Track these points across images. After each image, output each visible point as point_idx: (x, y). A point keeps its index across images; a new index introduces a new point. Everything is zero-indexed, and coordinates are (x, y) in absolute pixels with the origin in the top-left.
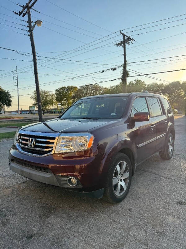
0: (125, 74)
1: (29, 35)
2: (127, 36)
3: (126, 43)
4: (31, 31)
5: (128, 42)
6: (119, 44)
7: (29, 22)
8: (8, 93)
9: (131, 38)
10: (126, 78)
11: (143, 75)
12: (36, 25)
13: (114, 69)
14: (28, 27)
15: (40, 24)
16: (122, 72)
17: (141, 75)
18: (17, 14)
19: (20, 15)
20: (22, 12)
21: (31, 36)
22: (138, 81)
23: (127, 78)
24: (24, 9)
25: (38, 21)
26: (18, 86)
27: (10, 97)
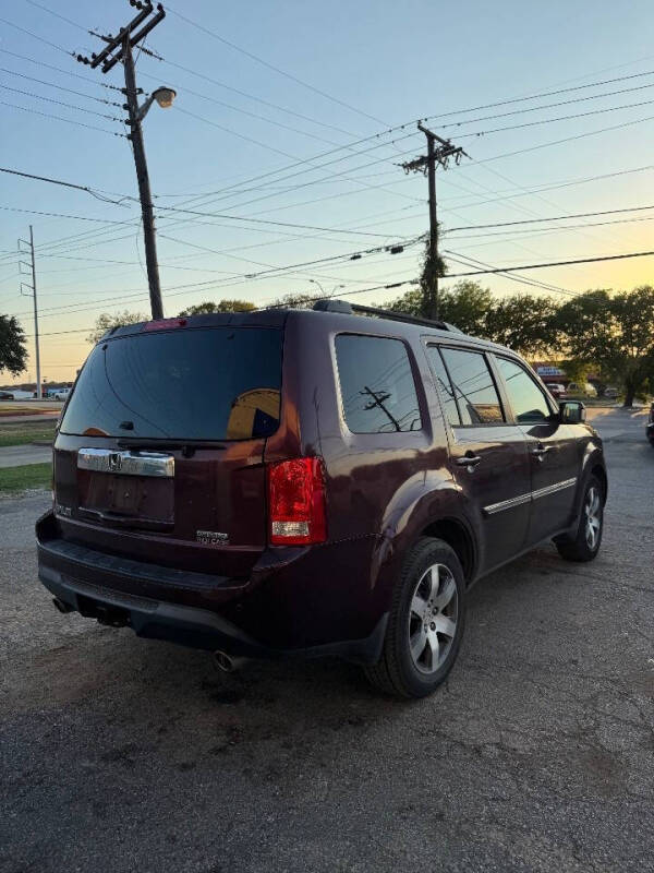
0: (434, 267)
1: (129, 137)
2: (440, 140)
3: (437, 162)
4: (134, 123)
5: (443, 159)
6: (412, 165)
7: (131, 91)
8: (13, 322)
9: (456, 147)
10: (436, 282)
11: (494, 272)
12: (155, 101)
13: (397, 250)
14: (125, 107)
15: (169, 99)
16: (423, 261)
17: (486, 272)
18: (86, 61)
19: (94, 66)
20: (104, 55)
21: (136, 137)
22: (468, 290)
23: (439, 280)
24: (110, 49)
25: (163, 89)
26: (35, 296)
27: (22, 339)
